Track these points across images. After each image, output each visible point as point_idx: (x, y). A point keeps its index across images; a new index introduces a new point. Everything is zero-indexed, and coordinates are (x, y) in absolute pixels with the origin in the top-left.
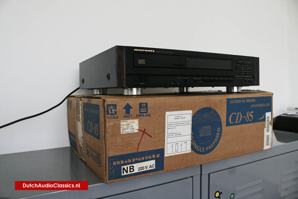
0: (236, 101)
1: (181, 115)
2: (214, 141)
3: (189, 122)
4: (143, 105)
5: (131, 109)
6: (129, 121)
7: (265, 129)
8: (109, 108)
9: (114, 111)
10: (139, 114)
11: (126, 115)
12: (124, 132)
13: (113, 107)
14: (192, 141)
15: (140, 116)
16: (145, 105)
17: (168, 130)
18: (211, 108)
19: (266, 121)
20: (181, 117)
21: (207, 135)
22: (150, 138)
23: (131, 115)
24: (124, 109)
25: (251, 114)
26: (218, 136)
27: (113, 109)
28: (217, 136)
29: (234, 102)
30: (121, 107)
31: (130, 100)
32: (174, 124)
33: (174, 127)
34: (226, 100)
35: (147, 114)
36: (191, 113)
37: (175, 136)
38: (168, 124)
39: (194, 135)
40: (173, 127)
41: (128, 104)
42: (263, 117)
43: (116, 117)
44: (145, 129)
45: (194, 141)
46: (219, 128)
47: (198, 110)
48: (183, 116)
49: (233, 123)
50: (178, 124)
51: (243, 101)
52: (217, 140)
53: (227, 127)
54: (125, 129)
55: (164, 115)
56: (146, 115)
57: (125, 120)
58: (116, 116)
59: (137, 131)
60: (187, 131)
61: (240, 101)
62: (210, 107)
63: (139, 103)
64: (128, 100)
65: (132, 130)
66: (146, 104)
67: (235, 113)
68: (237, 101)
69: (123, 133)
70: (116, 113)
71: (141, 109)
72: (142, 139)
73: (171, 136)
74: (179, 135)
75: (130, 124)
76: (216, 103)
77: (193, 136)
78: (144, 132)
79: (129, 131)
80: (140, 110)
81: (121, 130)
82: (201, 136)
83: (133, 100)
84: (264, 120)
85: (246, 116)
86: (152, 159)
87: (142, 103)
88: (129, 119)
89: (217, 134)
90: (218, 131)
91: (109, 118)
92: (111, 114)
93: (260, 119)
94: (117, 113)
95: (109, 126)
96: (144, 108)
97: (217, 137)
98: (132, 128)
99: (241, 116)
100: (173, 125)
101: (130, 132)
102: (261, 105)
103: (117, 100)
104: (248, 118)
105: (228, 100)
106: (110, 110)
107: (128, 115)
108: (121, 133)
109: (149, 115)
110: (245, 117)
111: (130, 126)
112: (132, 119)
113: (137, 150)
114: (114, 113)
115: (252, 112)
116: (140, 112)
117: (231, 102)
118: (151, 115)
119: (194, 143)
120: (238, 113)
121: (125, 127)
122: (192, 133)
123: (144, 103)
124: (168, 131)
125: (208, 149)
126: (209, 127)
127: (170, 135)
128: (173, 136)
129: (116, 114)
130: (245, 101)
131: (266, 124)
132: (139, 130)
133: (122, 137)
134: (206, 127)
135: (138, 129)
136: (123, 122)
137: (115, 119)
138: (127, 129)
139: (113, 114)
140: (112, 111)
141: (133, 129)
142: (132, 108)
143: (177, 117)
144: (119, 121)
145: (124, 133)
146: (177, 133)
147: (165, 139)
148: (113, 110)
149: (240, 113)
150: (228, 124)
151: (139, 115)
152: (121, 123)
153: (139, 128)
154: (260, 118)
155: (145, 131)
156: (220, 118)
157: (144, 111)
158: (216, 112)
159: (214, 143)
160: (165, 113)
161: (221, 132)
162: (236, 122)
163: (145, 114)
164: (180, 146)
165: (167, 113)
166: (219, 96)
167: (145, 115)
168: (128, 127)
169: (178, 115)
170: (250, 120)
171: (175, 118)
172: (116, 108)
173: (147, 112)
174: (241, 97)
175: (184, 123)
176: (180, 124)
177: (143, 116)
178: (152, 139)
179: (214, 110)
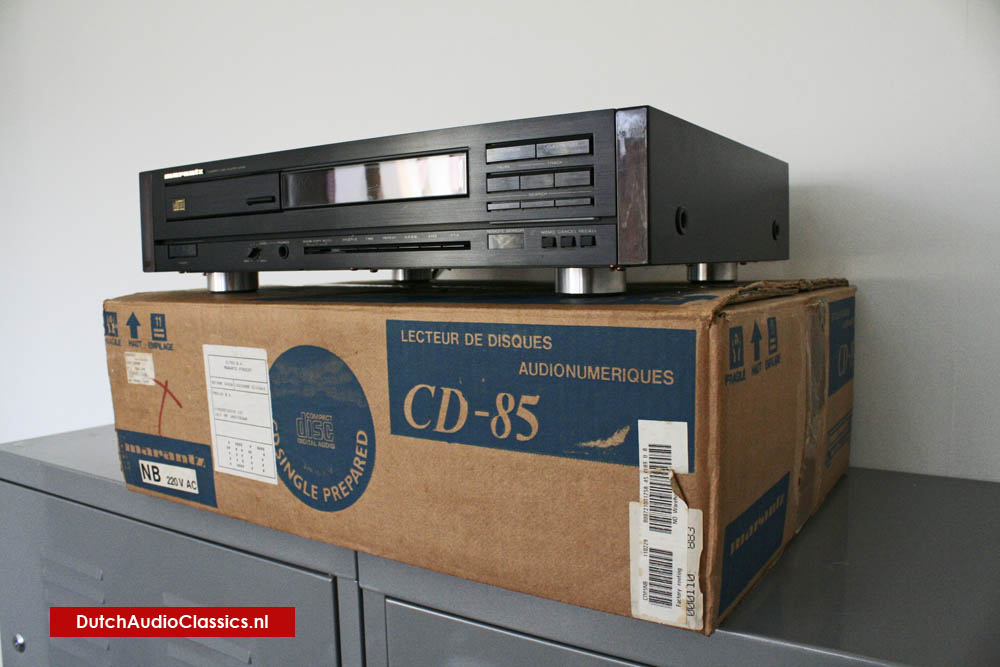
0: (432, 336)
1: (240, 361)
2: (349, 477)
3: (263, 385)
4: (156, 317)
5: (137, 327)
6: (138, 355)
7: (638, 512)
8: (108, 320)
9: (114, 329)
11: (132, 339)
12: (131, 379)
13: (113, 319)
14: (277, 448)
15: (155, 346)
16: (160, 318)
17: (213, 396)
19: (641, 467)
21: (320, 444)
22: (178, 407)
23: (140, 342)
25: (525, 406)
26: (364, 463)
27: (113, 322)
28: (359, 459)
29: (420, 336)
30: (123, 319)
31: (137, 305)
32: (226, 384)
33: (228, 392)
34: (385, 328)
35: (166, 343)
36: (265, 357)
37: (232, 420)
38: (211, 379)
39: (279, 431)
40: (224, 392)
41: (133, 315)
42: (618, 438)
43: (117, 342)
44: (167, 382)
45: (281, 451)
46: (360, 433)
47: (284, 350)
48: (247, 364)
49: (424, 427)
50: (233, 386)
51: (476, 339)
52: (359, 474)
53: (394, 437)
54: (133, 373)
55: (200, 353)
56: (164, 347)
57: (131, 351)
58: (117, 339)
59: (152, 383)
61: (453, 337)
63: (151, 314)
64: (134, 305)
65: (145, 380)
67: (432, 389)
68: (435, 337)
69: (131, 382)
70: (116, 331)
71: (155, 330)
73: (222, 418)
74: (242, 420)
75: (139, 364)
76: (345, 333)
77: (277, 434)
79: (141, 379)
80: (153, 333)
81: (127, 373)
82: (300, 441)
83: (142, 305)
84: (628, 454)
85: (494, 411)
86: (188, 466)
88: (136, 351)
89: (357, 453)
90: (359, 442)
91: (109, 341)
92: (110, 334)
93: (592, 444)
96: (159, 326)
97: (358, 463)
99: (464, 405)
100: (223, 386)
102: (593, 373)
103: (118, 302)
104: (507, 423)
105: (393, 327)
106: (108, 325)
107: (134, 340)
108: (128, 382)
109: (170, 348)
110: (486, 414)
111: (140, 367)
112: (142, 352)
113: (157, 429)
115: (533, 400)
116: (154, 338)
117: (406, 337)
118: (174, 347)
119: (283, 457)
120: (447, 391)
121: (133, 369)
122: (274, 425)
123: (158, 315)
124: (213, 400)
125: (329, 495)
126: (323, 417)
127: (220, 413)
128: (225, 419)
129: (117, 335)
130: (485, 341)
131: (643, 484)
132: (155, 381)
133: (131, 390)
134: (314, 416)
135: (153, 378)
136: (129, 355)
138: (136, 374)
139: (114, 335)
140: (111, 327)
141: (146, 375)
142: (139, 324)
143: (230, 365)
144: (123, 353)
146: (236, 413)
148: (113, 326)
149: (457, 391)
150: (399, 426)
151: (152, 343)
152: (126, 357)
153: (157, 375)
154: (595, 440)
155: (168, 388)
156: (363, 393)
157: (159, 335)
158: (346, 369)
159: (349, 484)
160: (201, 348)
161: (371, 448)
162: (440, 428)
163: (162, 343)
164: (247, 456)
165: (207, 349)
166: (359, 309)
167: (162, 347)
168: (137, 369)
169: (232, 359)
170: (520, 437)
172: (116, 322)
173: (165, 339)
175: (248, 387)
176: (238, 386)
177: (160, 348)
178: (182, 411)
179: (339, 359)
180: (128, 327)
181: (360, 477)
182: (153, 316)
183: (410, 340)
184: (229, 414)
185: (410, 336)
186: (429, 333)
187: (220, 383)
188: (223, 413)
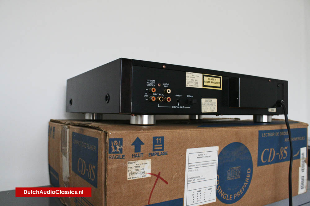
1: (205, 153)
2: (244, 186)
3: (214, 162)
4: (158, 139)
5: (141, 146)
6: (139, 162)
7: (300, 168)
8: (112, 144)
9: (119, 149)
10: (153, 152)
11: (135, 153)
12: (132, 177)
13: (118, 144)
14: (217, 186)
15: (154, 154)
16: (160, 139)
17: (189, 172)
18: (241, 143)
19: (301, 159)
20: (205, 156)
21: (235, 178)
22: (166, 184)
23: (142, 154)
24: (132, 145)
25: (286, 150)
26: (249, 179)
27: (118, 145)
28: (247, 179)
29: (267, 135)
30: (129, 142)
31: (141, 133)
32: (197, 165)
33: (197, 169)
34: (258, 133)
35: (163, 152)
36: (218, 150)
37: (198, 181)
38: (189, 165)
39: (220, 179)
40: (195, 169)
41: (138, 138)
42: (298, 153)
43: (121, 157)
44: (159, 173)
45: (219, 186)
46: (249, 169)
47: (226, 145)
48: (208, 154)
49: (265, 162)
50: (201, 165)
51: (277, 134)
52: (247, 184)
53: (258, 167)
54: (133, 174)
55: (185, 154)
56: (162, 154)
57: (134, 160)
58: (121, 155)
59: (150, 176)
60: (212, 173)
61: (273, 134)
62: (239, 142)
63: (153, 137)
64: (139, 133)
65: (143, 175)
66: (162, 138)
67: (268, 150)
68: (270, 134)
69: (130, 179)
70: (121, 150)
71: (155, 146)
72: (156, 186)
73: (192, 181)
74: (203, 179)
75: (140, 167)
76: (247, 137)
77: (218, 180)
78: (158, 176)
79: (139, 176)
80: (154, 147)
81: (128, 174)
82: (228, 179)
83: (146, 133)
84: (299, 157)
85: (280, 153)
87: (157, 137)
88: (138, 159)
89: (247, 176)
90: (248, 172)
91: (112, 157)
92: (114, 153)
93: (294, 156)
94: (123, 151)
95: (112, 169)
96: (159, 144)
98: (142, 171)
99: (274, 152)
101: (139, 178)
102: (295, 139)
103: (123, 132)
104: (282, 155)
105: (260, 133)
106: (113, 147)
107: (137, 153)
108: (128, 180)
109: (166, 154)
110: (278, 154)
111: (140, 168)
112: (143, 159)
114: (118, 151)
115: (286, 148)
116: (154, 150)
117: (263, 136)
118: (168, 153)
119: (219, 189)
120: (271, 149)
121: (134, 170)
122: (217, 177)
123: (159, 137)
124: (189, 174)
125: (236, 196)
126: (237, 167)
127: (191, 179)
128: (194, 181)
129: (121, 152)
130: (279, 134)
131: (301, 162)
132: (151, 174)
133: (129, 184)
134: (234, 168)
135: (150, 172)
136: (131, 163)
137: (120, 159)
138: (136, 173)
139: (118, 153)
140: (116, 148)
141: (144, 172)
142: (143, 144)
143: (201, 156)
144: (126, 163)
145: (132, 179)
146: (200, 177)
147: (184, 185)
148: (118, 147)
149: (273, 149)
150: (260, 164)
151: (152, 154)
152: (128, 164)
153: (152, 170)
154: (295, 154)
155: (160, 176)
156: (251, 156)
157: (158, 148)
158: (246, 148)
159: (243, 189)
160: (186, 151)
161: (251, 174)
162: (269, 161)
163: (160, 152)
164: (203, 194)
165: (189, 151)
166: (251, 128)
167: (159, 154)
168: (137, 170)
169: (201, 153)
170: (284, 158)
171: (198, 157)
172: (121, 144)
173: (163, 150)
174: (275, 129)
175: (208, 164)
176: (203, 164)
177: (158, 155)
178: (168, 186)
179: (244, 145)
180: (133, 147)
181: (247, 185)
182: (155, 139)
183: (264, 136)
184: (196, 179)
185: (264, 135)
186: (268, 133)
187: (194, 166)
188: (192, 179)
